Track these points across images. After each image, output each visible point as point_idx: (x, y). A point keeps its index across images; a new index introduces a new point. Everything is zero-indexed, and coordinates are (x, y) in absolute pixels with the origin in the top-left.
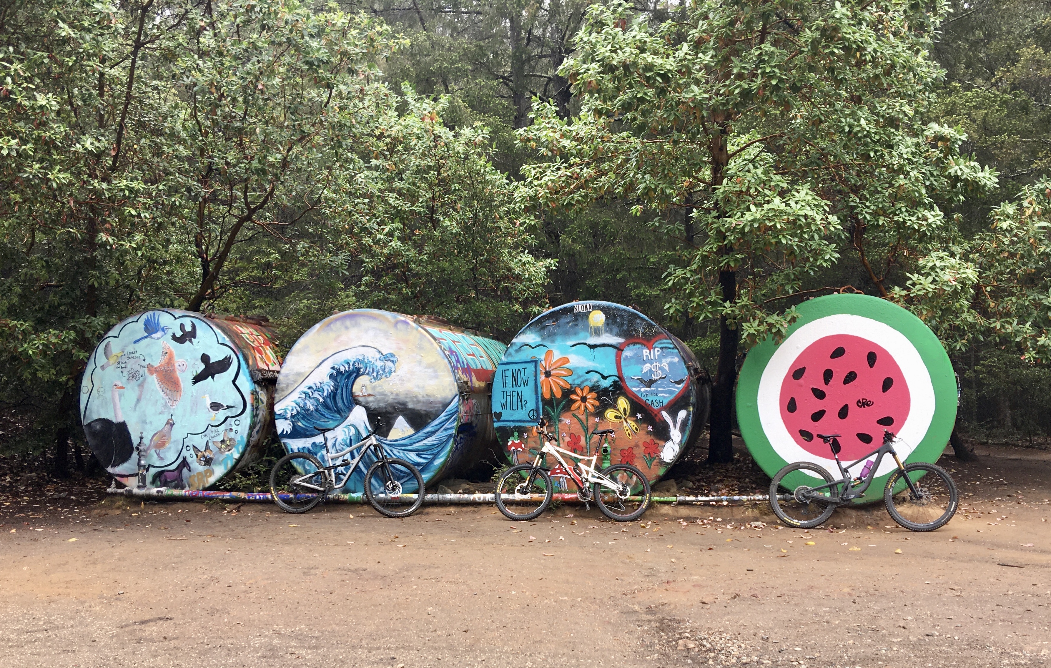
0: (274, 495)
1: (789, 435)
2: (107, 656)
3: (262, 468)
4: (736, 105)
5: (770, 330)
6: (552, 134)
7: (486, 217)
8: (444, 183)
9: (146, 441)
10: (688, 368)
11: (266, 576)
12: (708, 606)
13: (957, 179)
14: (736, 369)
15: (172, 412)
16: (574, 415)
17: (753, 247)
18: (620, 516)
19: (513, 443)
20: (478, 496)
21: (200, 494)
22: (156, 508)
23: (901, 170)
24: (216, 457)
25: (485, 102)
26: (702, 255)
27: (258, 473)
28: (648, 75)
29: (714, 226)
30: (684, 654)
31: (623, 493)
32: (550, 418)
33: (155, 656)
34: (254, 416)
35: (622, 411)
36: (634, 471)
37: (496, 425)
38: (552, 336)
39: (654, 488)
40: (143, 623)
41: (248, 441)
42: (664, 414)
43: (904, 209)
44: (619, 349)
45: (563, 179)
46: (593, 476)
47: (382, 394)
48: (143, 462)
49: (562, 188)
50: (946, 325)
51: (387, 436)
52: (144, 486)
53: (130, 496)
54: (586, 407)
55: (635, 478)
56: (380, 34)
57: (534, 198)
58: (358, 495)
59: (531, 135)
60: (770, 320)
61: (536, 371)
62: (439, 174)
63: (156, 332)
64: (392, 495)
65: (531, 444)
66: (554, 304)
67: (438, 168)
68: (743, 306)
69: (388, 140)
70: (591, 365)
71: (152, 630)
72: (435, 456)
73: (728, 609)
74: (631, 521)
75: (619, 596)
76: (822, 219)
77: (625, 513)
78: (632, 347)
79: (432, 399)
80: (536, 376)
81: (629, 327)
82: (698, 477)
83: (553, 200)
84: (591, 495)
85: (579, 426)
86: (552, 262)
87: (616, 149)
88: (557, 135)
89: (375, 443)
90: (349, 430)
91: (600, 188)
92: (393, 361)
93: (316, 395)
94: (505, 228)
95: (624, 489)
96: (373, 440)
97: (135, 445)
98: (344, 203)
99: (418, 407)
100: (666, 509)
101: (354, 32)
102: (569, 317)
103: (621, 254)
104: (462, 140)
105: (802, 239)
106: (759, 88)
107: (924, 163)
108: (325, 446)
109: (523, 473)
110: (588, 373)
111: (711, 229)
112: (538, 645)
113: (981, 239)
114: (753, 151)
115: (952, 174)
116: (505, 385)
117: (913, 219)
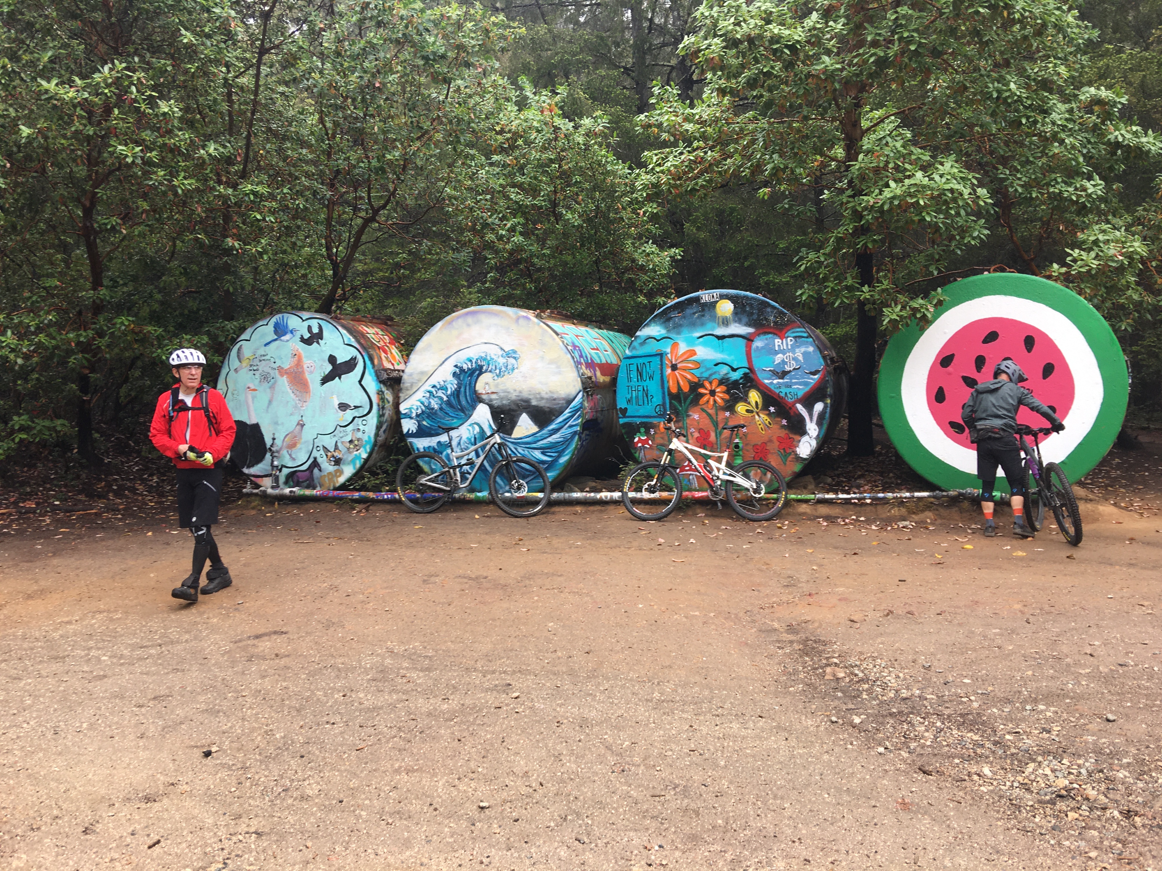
0: (400, 495)
1: (938, 428)
2: (216, 677)
3: (390, 468)
4: (871, 75)
5: (914, 315)
6: (673, 118)
7: (609, 208)
8: (565, 176)
9: (278, 442)
10: (824, 357)
11: (385, 585)
12: (858, 625)
13: (1117, 145)
14: (877, 357)
15: (302, 413)
16: (703, 410)
17: (893, 226)
18: (754, 516)
19: (640, 440)
20: (605, 495)
21: (331, 494)
22: (289, 508)
23: (1055, 137)
24: (345, 457)
25: (606, 93)
26: (836, 237)
27: (386, 472)
28: (775, 47)
29: (849, 205)
30: (833, 684)
31: (757, 491)
32: (677, 413)
33: (263, 677)
34: (381, 416)
35: (754, 404)
36: (768, 468)
37: (622, 421)
38: (677, 328)
39: (791, 485)
40: (257, 637)
41: (376, 441)
42: (799, 406)
43: (1059, 180)
44: (749, 339)
45: (686, 164)
46: (725, 473)
47: (505, 391)
48: (276, 463)
49: (685, 173)
50: (1108, 304)
51: (510, 433)
52: (277, 486)
53: (264, 496)
54: (715, 401)
55: (769, 475)
56: (495, 24)
57: (656, 185)
58: (484, 494)
59: (652, 121)
60: (915, 304)
61: (662, 365)
62: (560, 167)
63: (285, 334)
64: (517, 495)
65: (659, 440)
66: (679, 295)
67: (560, 160)
68: (883, 291)
69: (509, 135)
70: (719, 357)
71: (265, 645)
72: (561, 454)
73: (881, 629)
74: (767, 520)
75: (756, 610)
76: (970, 194)
77: (760, 512)
78: (763, 337)
79: (555, 396)
80: (662, 370)
81: (759, 316)
82: (837, 472)
83: (676, 187)
84: (723, 493)
85: (707, 421)
86: (675, 251)
87: (742, 129)
88: (679, 119)
89: (499, 441)
90: (474, 428)
91: (726, 171)
92: (515, 358)
93: (440, 394)
94: (629, 219)
95: (758, 487)
96: (497, 439)
97: (268, 446)
98: (465, 199)
99: (542, 404)
100: (804, 508)
101: (469, 25)
102: (695, 308)
103: (749, 241)
104: (582, 131)
105: (947, 216)
106: (896, 55)
107: (1080, 130)
108: (449, 445)
109: (651, 470)
110: (716, 365)
111: (846, 209)
112: (666, 671)
113: (1145, 210)
114: (889, 126)
115: (1112, 140)
116: (630, 379)
117: (1071, 189)
